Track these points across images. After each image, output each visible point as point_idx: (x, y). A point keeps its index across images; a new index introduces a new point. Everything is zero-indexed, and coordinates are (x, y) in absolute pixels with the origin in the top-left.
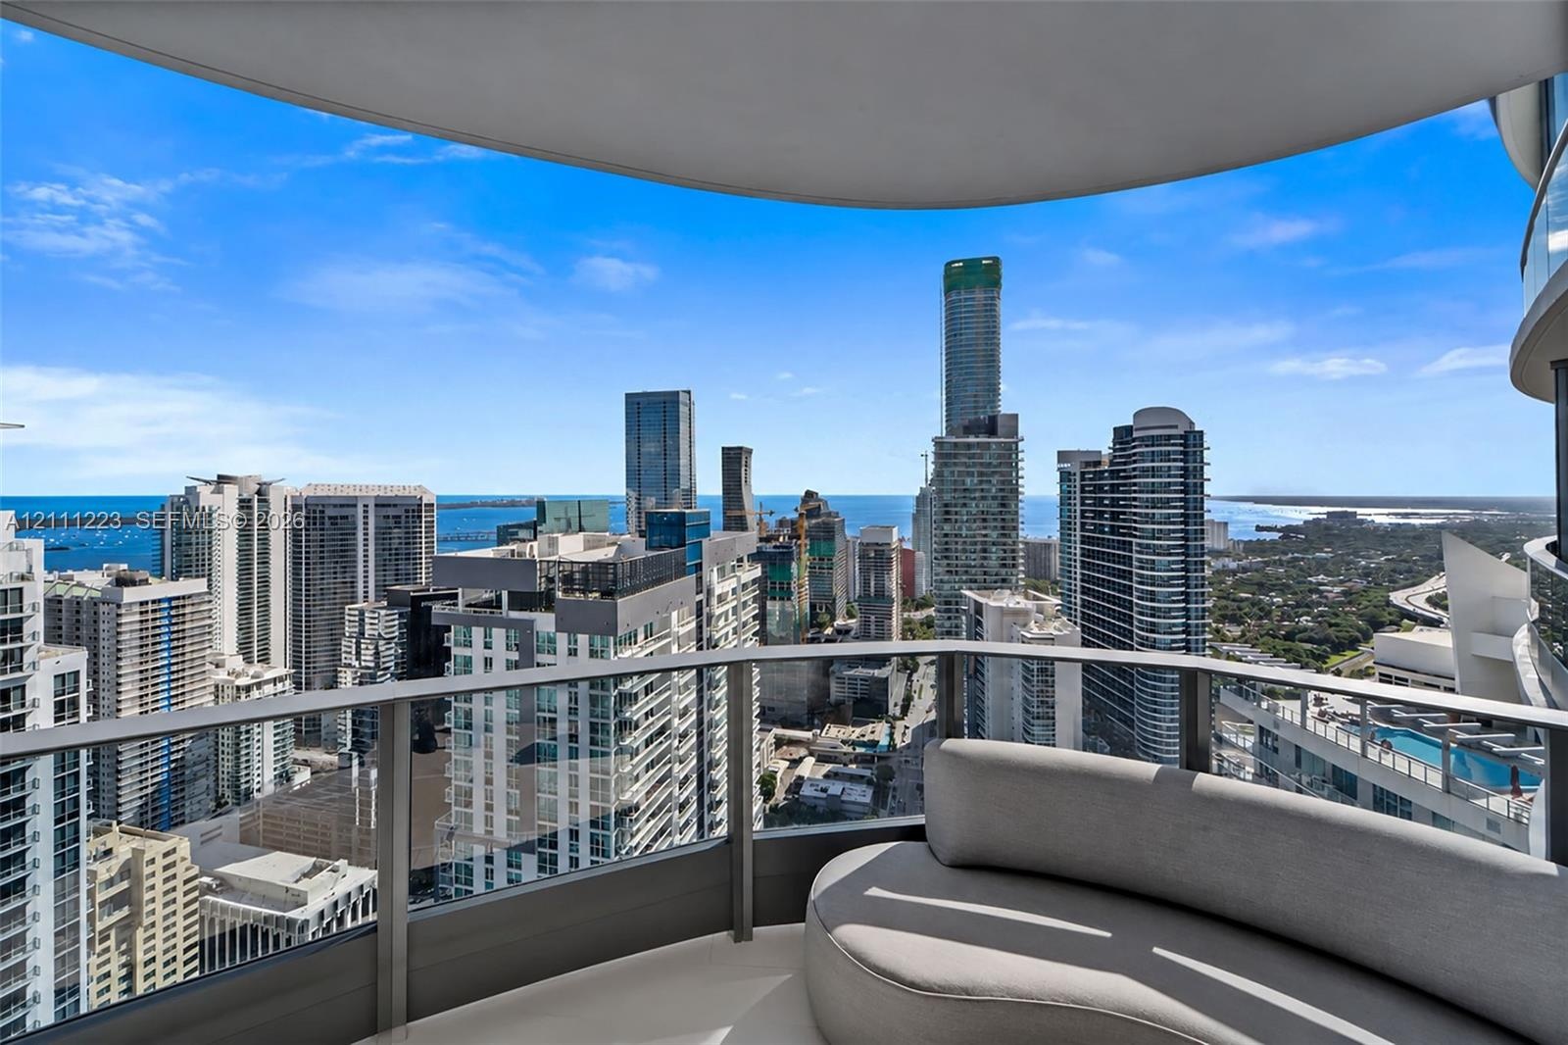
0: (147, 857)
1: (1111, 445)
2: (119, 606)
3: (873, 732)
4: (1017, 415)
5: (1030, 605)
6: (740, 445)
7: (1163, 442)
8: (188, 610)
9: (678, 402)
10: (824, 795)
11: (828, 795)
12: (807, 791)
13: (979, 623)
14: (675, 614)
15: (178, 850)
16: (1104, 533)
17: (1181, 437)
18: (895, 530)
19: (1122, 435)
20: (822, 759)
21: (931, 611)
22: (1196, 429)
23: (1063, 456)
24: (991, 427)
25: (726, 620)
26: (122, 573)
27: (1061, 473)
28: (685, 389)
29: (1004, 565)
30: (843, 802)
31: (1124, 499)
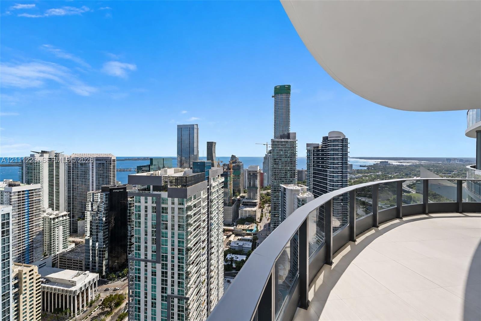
0: (23, 273)
1: (322, 142)
2: (11, 193)
3: (251, 227)
4: (296, 133)
5: (299, 188)
6: (212, 141)
7: (337, 141)
8: (34, 194)
9: (194, 128)
10: (238, 246)
11: (239, 245)
12: (232, 244)
13: (285, 194)
14: (202, 192)
15: (34, 270)
16: (319, 167)
17: (341, 140)
18: (258, 167)
19: (325, 139)
20: (237, 235)
21: (269, 191)
22: (346, 138)
23: (308, 145)
24: (288, 136)
25: (215, 194)
26: (10, 182)
27: (307, 150)
28: (196, 124)
29: (291, 177)
30: (243, 247)
31: (325, 158)
